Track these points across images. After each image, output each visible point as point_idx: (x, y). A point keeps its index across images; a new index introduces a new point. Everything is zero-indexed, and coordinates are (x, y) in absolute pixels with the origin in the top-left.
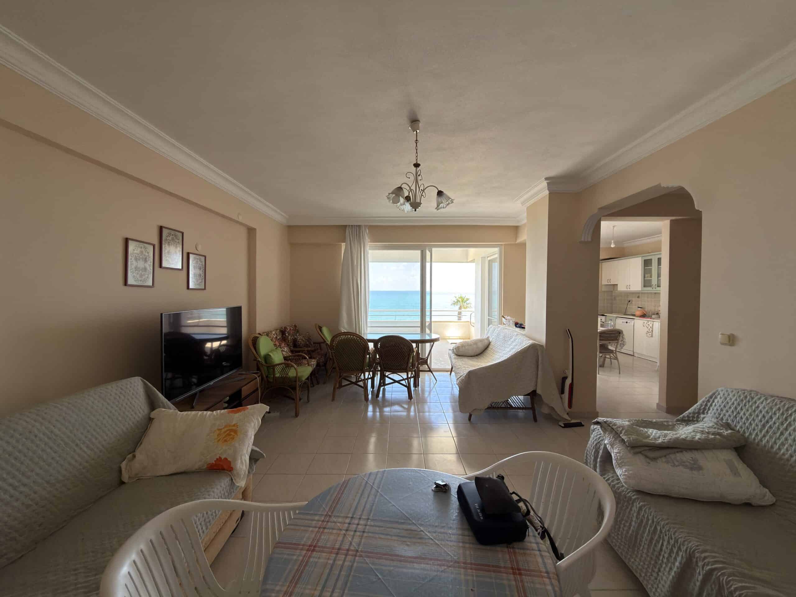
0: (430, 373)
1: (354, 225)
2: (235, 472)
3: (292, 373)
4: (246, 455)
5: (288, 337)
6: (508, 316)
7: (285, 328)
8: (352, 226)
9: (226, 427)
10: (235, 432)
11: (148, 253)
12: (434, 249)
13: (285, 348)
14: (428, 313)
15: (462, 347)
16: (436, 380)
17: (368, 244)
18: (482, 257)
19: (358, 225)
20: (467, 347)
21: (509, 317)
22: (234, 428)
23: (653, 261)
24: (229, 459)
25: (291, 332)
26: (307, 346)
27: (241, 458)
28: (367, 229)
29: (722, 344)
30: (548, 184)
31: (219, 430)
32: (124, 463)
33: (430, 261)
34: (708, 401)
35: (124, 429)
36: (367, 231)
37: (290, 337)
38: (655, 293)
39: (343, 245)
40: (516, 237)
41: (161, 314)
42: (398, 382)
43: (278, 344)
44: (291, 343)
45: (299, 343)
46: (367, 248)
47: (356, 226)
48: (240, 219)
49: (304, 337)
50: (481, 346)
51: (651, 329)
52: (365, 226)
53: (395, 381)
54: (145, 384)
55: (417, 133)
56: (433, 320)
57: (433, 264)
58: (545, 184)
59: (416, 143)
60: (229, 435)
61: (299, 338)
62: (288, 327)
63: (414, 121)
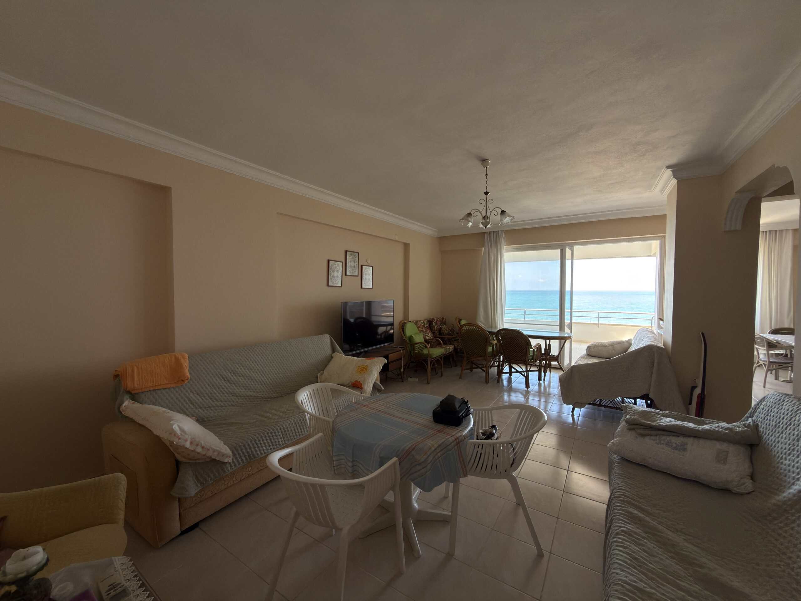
1: (492, 232)
2: (363, 390)
3: (425, 351)
4: (371, 384)
5: (435, 326)
7: (433, 319)
8: (490, 232)
9: (362, 366)
10: (366, 369)
11: (339, 267)
12: (575, 248)
13: (429, 334)
14: (567, 313)
15: (594, 347)
17: (505, 247)
19: (496, 231)
20: (600, 348)
22: (366, 367)
24: (361, 382)
25: (438, 323)
26: (449, 334)
27: (368, 384)
28: (503, 234)
30: (672, 171)
31: (358, 366)
32: (319, 374)
33: (571, 258)
35: (320, 358)
36: (504, 236)
37: (436, 326)
39: (483, 249)
41: (342, 302)
42: (520, 372)
43: (425, 331)
44: (437, 331)
45: (443, 332)
46: (504, 250)
48: (397, 238)
49: (448, 327)
52: (502, 231)
53: (518, 372)
54: (331, 339)
55: (487, 169)
56: (573, 321)
57: (574, 261)
58: (669, 172)
59: (486, 176)
60: (362, 370)
61: (444, 327)
62: (435, 319)
63: (484, 161)
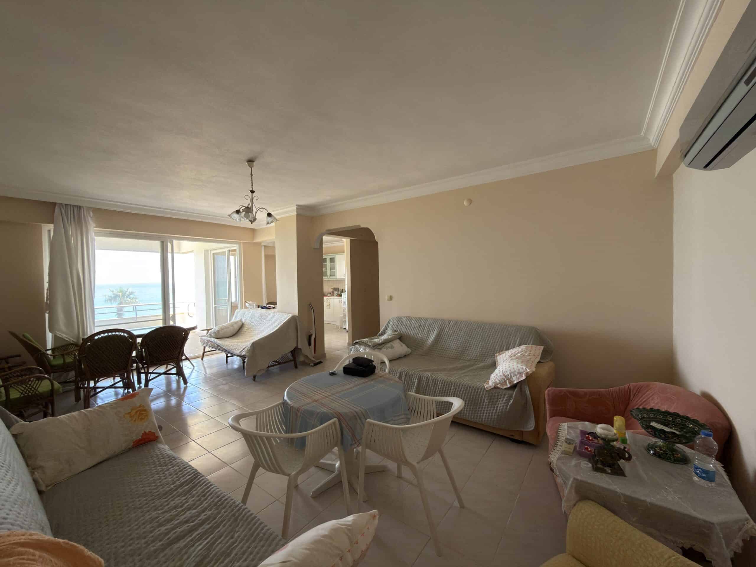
0: (187, 361)
1: (70, 205)
2: (160, 440)
6: (249, 301)
8: (66, 205)
9: (132, 410)
12: (175, 242)
14: (171, 306)
16: (194, 366)
17: (92, 228)
18: (205, 250)
19: (77, 206)
20: (225, 330)
21: (251, 302)
22: (141, 408)
23: (327, 259)
28: (91, 213)
29: (388, 300)
30: (297, 208)
33: (171, 252)
34: (388, 324)
38: (328, 280)
40: (253, 237)
42: (164, 373)
46: (93, 232)
47: (73, 206)
50: (236, 327)
51: (329, 304)
52: (89, 208)
53: (160, 374)
55: (252, 169)
57: (175, 255)
58: (295, 208)
59: (252, 176)
60: (139, 414)
63: (251, 161)
